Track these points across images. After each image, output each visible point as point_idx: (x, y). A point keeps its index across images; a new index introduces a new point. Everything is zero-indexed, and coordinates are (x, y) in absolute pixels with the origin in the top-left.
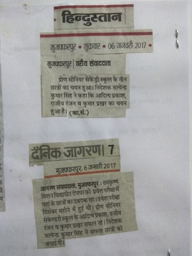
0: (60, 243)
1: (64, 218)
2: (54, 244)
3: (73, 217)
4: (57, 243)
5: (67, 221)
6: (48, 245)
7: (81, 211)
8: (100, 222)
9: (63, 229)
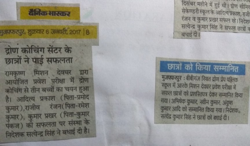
0: (196, 35)
1: (202, 11)
2: (190, 35)
3: (210, 12)
4: (193, 34)
5: (204, 14)
6: (184, 35)
7: (217, 7)
8: (234, 20)
9: (199, 21)
